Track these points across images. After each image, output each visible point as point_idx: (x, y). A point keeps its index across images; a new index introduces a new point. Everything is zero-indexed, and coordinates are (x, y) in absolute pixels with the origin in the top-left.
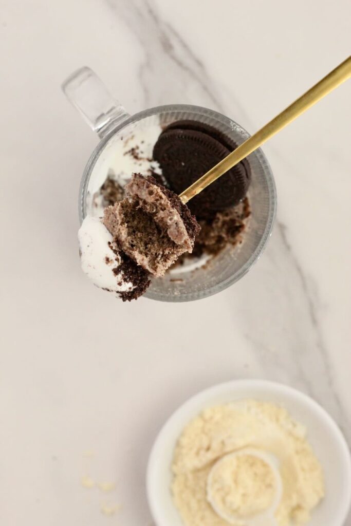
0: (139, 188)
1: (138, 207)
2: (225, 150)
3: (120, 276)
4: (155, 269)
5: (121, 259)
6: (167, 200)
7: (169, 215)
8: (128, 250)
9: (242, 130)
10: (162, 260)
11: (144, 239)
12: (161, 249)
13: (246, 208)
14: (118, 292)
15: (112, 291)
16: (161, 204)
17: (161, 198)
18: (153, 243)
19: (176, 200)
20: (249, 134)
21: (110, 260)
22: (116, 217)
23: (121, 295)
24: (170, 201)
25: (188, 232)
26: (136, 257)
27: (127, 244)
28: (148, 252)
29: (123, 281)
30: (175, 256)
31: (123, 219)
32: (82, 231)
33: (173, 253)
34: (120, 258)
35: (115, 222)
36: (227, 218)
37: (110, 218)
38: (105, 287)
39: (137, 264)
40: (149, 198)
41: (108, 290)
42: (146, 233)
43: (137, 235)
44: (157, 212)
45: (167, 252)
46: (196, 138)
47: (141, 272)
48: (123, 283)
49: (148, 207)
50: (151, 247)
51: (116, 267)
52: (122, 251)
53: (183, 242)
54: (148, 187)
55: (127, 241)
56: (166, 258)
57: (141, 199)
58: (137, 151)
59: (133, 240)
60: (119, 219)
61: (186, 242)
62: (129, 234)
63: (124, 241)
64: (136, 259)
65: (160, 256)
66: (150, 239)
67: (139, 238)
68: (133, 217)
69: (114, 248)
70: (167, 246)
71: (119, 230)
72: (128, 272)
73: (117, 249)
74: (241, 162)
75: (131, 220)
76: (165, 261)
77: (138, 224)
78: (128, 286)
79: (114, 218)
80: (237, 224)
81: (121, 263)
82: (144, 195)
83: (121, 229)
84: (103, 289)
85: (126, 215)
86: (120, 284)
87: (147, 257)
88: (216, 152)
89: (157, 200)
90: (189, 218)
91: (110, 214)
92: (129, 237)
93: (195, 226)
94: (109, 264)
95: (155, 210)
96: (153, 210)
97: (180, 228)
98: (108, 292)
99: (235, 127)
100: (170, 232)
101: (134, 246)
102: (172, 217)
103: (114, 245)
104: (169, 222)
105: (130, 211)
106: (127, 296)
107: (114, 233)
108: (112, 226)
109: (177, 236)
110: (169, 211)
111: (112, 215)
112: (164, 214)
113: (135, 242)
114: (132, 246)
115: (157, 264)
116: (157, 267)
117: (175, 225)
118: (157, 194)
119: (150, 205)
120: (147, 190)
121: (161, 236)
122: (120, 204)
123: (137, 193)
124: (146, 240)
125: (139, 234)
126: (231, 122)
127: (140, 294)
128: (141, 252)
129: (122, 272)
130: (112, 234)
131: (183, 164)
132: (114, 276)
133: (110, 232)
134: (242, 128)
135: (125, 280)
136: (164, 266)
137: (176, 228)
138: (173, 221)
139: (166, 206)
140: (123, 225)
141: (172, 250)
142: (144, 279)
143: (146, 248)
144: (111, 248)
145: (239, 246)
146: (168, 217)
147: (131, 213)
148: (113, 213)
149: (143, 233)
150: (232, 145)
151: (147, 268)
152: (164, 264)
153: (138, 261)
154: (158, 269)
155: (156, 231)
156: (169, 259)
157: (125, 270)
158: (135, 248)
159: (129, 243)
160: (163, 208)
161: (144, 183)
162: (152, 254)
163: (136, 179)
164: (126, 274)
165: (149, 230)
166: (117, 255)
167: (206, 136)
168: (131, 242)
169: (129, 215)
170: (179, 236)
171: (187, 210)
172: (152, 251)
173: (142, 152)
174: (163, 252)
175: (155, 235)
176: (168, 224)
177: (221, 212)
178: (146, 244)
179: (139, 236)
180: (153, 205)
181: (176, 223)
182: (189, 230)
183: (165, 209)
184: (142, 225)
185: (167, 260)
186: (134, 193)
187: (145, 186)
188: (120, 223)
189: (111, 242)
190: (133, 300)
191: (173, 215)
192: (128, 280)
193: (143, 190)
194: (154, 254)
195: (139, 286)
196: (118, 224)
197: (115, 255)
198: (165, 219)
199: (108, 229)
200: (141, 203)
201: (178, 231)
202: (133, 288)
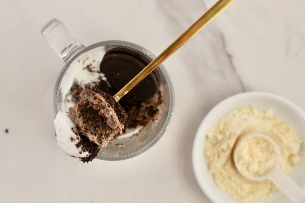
0: (88, 95)
1: (88, 106)
2: (143, 65)
3: (80, 148)
4: (101, 143)
5: (81, 138)
6: (105, 102)
7: (107, 112)
8: (84, 132)
9: (150, 54)
10: (105, 137)
11: (94, 125)
12: (104, 131)
13: (160, 98)
14: (80, 158)
15: (76, 157)
16: (101, 105)
17: (101, 101)
18: (99, 127)
19: (112, 101)
20: (155, 56)
21: (73, 138)
22: (75, 113)
23: (82, 159)
24: (107, 102)
25: (120, 120)
26: (89, 136)
27: (83, 129)
28: (96, 133)
29: (82, 151)
30: (113, 134)
31: (80, 114)
32: (56, 121)
33: (111, 133)
34: (79, 137)
35: (75, 116)
36: (148, 106)
37: (72, 113)
38: (72, 155)
39: (90, 140)
40: (95, 101)
41: (74, 157)
42: (95, 121)
43: (89, 123)
44: (100, 109)
45: (107, 132)
46: (124, 59)
47: (93, 145)
48: (83, 152)
49: (95, 107)
50: (98, 130)
51: (77, 143)
52: (80, 133)
53: (116, 127)
54: (93, 95)
55: (83, 126)
56: (107, 136)
57: (90, 102)
58: (91, 67)
59: (87, 126)
60: (77, 114)
61: (118, 127)
62: (84, 123)
63: (81, 128)
64: (89, 138)
65: (104, 135)
66: (98, 124)
67: (90, 125)
68: (87, 111)
69: (75, 132)
70: (108, 129)
71: (78, 121)
72: (85, 146)
73: (77, 132)
74: (153, 72)
75: (85, 114)
76: (107, 137)
77: (89, 116)
78: (86, 154)
79: (75, 114)
80: (154, 109)
81: (80, 140)
82: (91, 99)
83: (79, 120)
84: (71, 156)
85: (82, 111)
86: (81, 153)
87: (95, 136)
88: (137, 66)
89: (99, 103)
90: (120, 111)
91: (72, 111)
92: (84, 125)
93: (124, 116)
94: (73, 141)
95: (98, 109)
96: (97, 108)
97: (114, 119)
98: (74, 158)
99: (146, 53)
100: (108, 122)
101: (88, 129)
102: (108, 113)
103: (75, 130)
104: (107, 116)
105: (84, 108)
106: (85, 160)
107: (75, 122)
108: (74, 118)
109: (112, 124)
110: (107, 109)
111: (73, 112)
112: (104, 111)
113: (88, 127)
114: (87, 129)
115: (102, 140)
116: (102, 141)
117: (111, 118)
118: (99, 99)
119: (96, 105)
120: (93, 97)
121: (104, 122)
122: (77, 105)
123: (87, 98)
124: (95, 125)
125: (90, 122)
126: (144, 49)
127: (93, 158)
128: (92, 133)
129: (81, 146)
130: (74, 123)
131: (118, 74)
132: (76, 149)
133: (73, 122)
134: (150, 53)
135: (84, 150)
136: (106, 140)
137: (111, 120)
138: (109, 115)
139: (105, 106)
140: (80, 118)
141: (111, 131)
142: (95, 149)
143: (95, 130)
144: (74, 131)
145: (156, 122)
146: (106, 113)
147: (85, 109)
148: (74, 111)
149: (92, 121)
150: (146, 61)
151: (96, 142)
152: (106, 139)
153: (90, 139)
154: (103, 143)
155: (100, 120)
156: (109, 136)
157: (83, 144)
158: (88, 131)
159: (84, 128)
160: (103, 107)
161: (91, 92)
162: (99, 134)
163: (87, 89)
164: (84, 146)
165: (96, 119)
166: (78, 136)
167: (130, 57)
168: (86, 128)
169: (84, 111)
170: (113, 124)
171: (119, 106)
172: (99, 132)
173: (94, 67)
174: (106, 132)
175: (100, 122)
176: (107, 117)
177: (144, 101)
178: (95, 128)
179: (90, 123)
180: (97, 105)
181: (111, 117)
182: (120, 119)
183: (104, 108)
184: (92, 116)
185: (108, 137)
186: (86, 99)
187: (92, 94)
188: (78, 117)
189: (73, 128)
190: (90, 162)
191: (109, 112)
192: (85, 150)
193: (90, 97)
194: (100, 134)
195: (93, 154)
196: (77, 117)
197: (77, 136)
198: (105, 114)
199: (71, 120)
200: (90, 104)
201: (113, 121)
202: (89, 155)
